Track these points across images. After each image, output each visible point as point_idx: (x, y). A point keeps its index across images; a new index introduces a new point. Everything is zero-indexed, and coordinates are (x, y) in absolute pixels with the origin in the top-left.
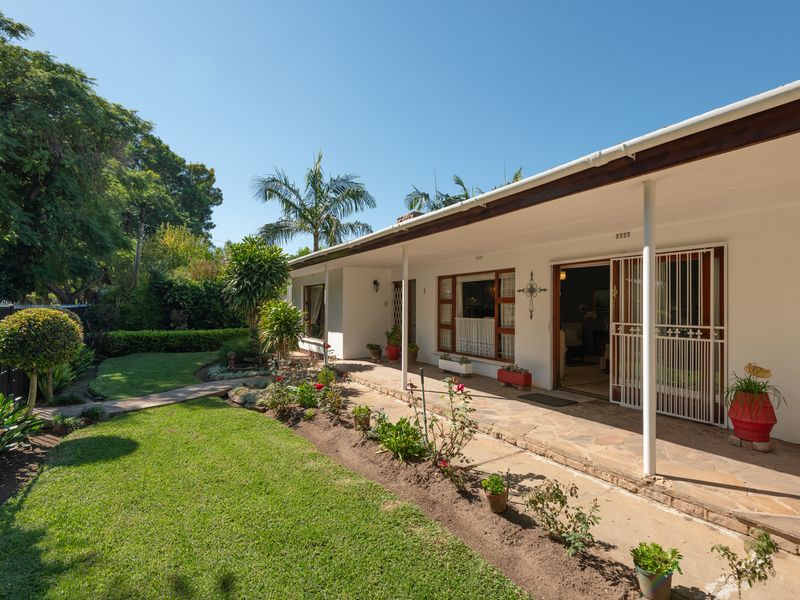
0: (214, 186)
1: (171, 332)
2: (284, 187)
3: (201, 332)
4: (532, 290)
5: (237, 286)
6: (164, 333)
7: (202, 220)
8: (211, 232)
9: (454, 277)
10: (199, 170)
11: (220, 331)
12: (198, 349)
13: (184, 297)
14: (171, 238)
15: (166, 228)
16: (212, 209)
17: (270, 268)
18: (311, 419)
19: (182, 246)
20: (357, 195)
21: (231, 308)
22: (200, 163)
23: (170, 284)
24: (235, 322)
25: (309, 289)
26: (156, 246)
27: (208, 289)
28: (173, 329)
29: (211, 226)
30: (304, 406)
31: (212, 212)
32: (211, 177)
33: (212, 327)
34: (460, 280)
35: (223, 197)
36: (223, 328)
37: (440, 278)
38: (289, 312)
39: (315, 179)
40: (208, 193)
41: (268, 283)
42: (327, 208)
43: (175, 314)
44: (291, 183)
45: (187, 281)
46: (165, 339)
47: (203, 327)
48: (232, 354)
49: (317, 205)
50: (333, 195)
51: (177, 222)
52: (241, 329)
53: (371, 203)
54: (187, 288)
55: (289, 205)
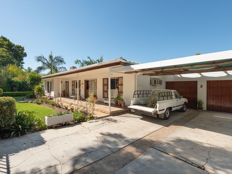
0: (24, 52)
1: (14, 92)
2: (43, 58)
3: (21, 92)
4: (82, 84)
5: (30, 82)
6: (12, 92)
7: (20, 62)
8: (23, 65)
9: (74, 81)
10: (19, 47)
11: (27, 92)
12: (21, 96)
13: (17, 84)
14: (11, 68)
15: (9, 65)
16: (23, 58)
17: (37, 79)
18: (42, 104)
19: (15, 70)
20: (61, 61)
21: (29, 87)
22: (19, 45)
23: (13, 81)
24: (30, 90)
25: (48, 83)
26: (7, 70)
27: (23, 82)
28: (14, 91)
29: (23, 63)
30: (41, 102)
31: (23, 59)
32: (23, 49)
33: (24, 91)
34: (75, 81)
35: (27, 55)
36: (27, 91)
37: (72, 81)
38: (40, 88)
39: (51, 57)
40: (22, 53)
41: (37, 82)
42: (54, 64)
43: (14, 88)
44: (45, 58)
45: (17, 80)
46: (12, 94)
47: (22, 91)
48: (29, 96)
49: (51, 63)
50: (56, 61)
51: (13, 63)
52: (32, 92)
53: (65, 63)
54: (18, 82)
55: (44, 63)
